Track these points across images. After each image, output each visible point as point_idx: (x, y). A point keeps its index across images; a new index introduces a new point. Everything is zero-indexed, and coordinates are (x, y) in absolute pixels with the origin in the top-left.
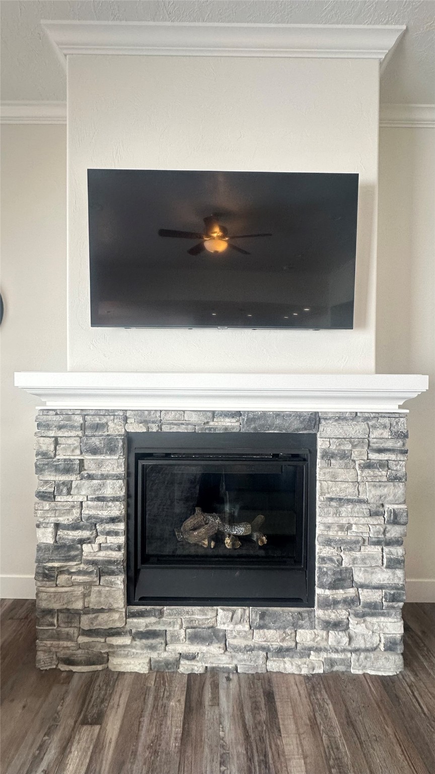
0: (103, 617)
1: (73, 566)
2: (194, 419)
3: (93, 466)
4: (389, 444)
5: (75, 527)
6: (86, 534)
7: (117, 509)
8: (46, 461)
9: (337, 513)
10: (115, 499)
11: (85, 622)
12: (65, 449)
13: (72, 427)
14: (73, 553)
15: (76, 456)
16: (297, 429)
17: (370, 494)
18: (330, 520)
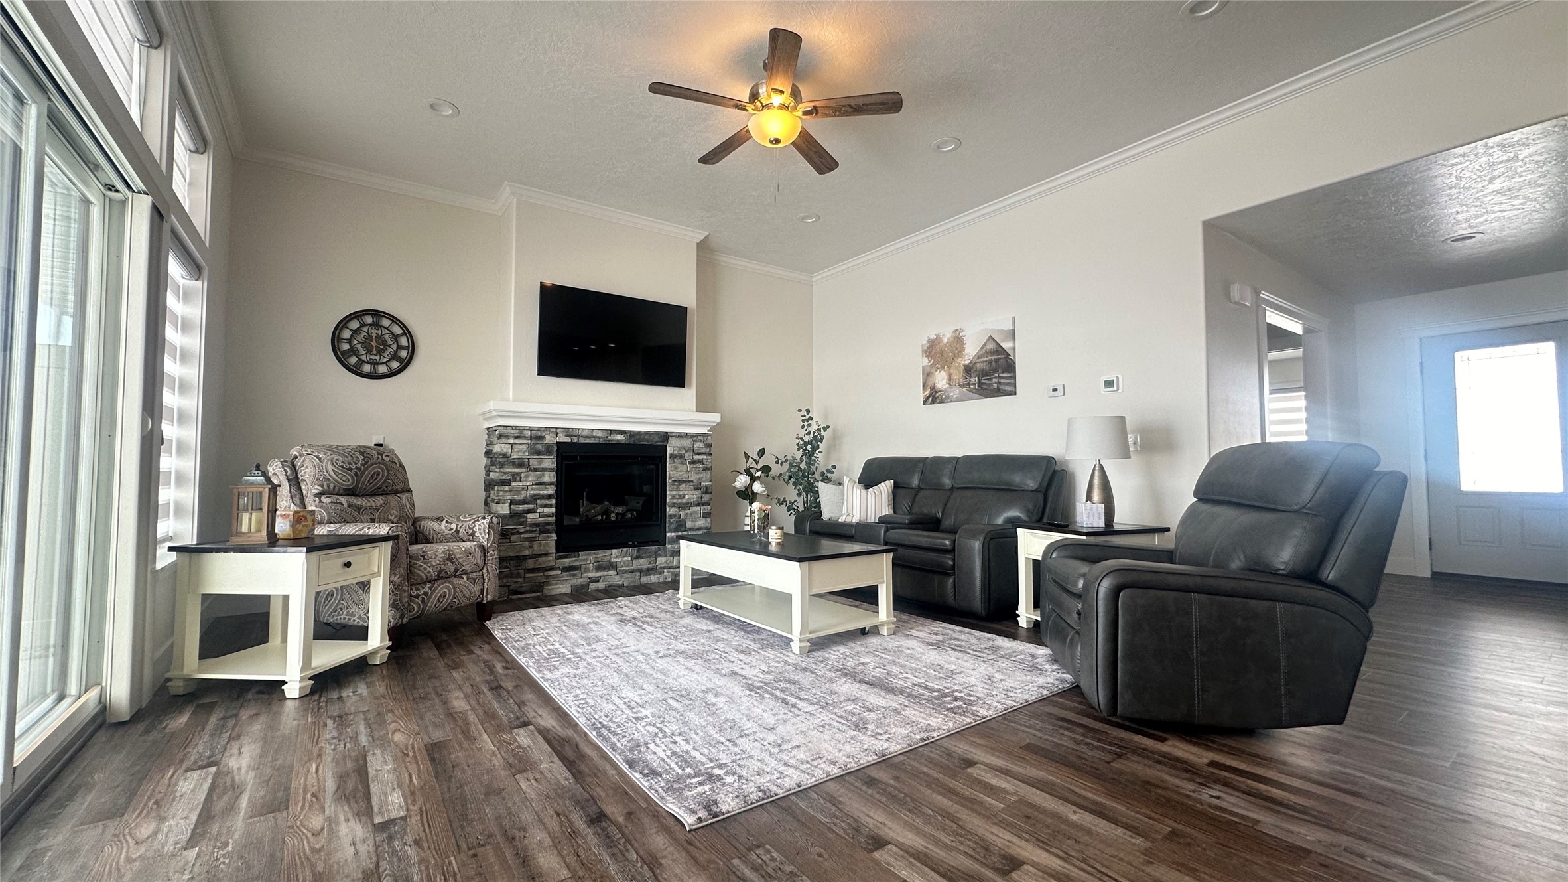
0: (540, 560)
1: (521, 528)
2: (600, 434)
3: (535, 463)
4: (703, 451)
5: (524, 502)
6: (531, 506)
7: (551, 490)
8: (505, 459)
9: (678, 489)
10: (550, 484)
11: (530, 564)
12: (518, 452)
13: (525, 438)
14: (522, 520)
15: (526, 456)
16: (657, 442)
17: (694, 477)
18: (674, 493)
